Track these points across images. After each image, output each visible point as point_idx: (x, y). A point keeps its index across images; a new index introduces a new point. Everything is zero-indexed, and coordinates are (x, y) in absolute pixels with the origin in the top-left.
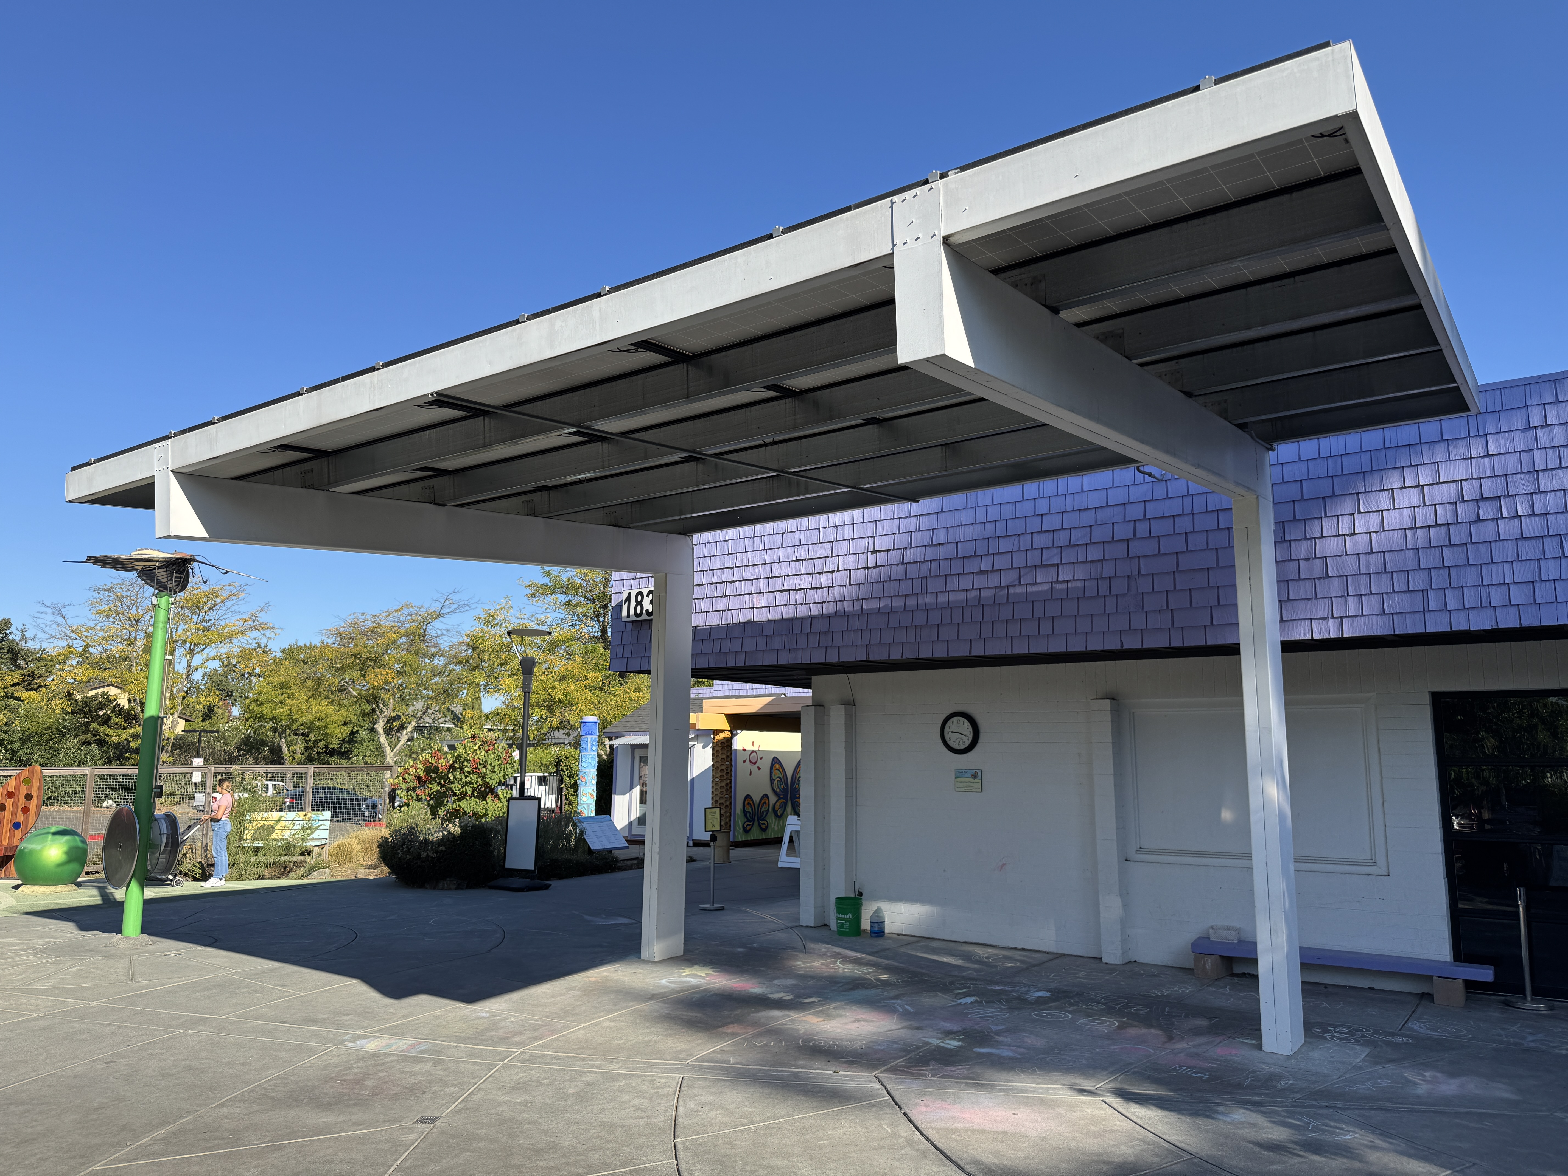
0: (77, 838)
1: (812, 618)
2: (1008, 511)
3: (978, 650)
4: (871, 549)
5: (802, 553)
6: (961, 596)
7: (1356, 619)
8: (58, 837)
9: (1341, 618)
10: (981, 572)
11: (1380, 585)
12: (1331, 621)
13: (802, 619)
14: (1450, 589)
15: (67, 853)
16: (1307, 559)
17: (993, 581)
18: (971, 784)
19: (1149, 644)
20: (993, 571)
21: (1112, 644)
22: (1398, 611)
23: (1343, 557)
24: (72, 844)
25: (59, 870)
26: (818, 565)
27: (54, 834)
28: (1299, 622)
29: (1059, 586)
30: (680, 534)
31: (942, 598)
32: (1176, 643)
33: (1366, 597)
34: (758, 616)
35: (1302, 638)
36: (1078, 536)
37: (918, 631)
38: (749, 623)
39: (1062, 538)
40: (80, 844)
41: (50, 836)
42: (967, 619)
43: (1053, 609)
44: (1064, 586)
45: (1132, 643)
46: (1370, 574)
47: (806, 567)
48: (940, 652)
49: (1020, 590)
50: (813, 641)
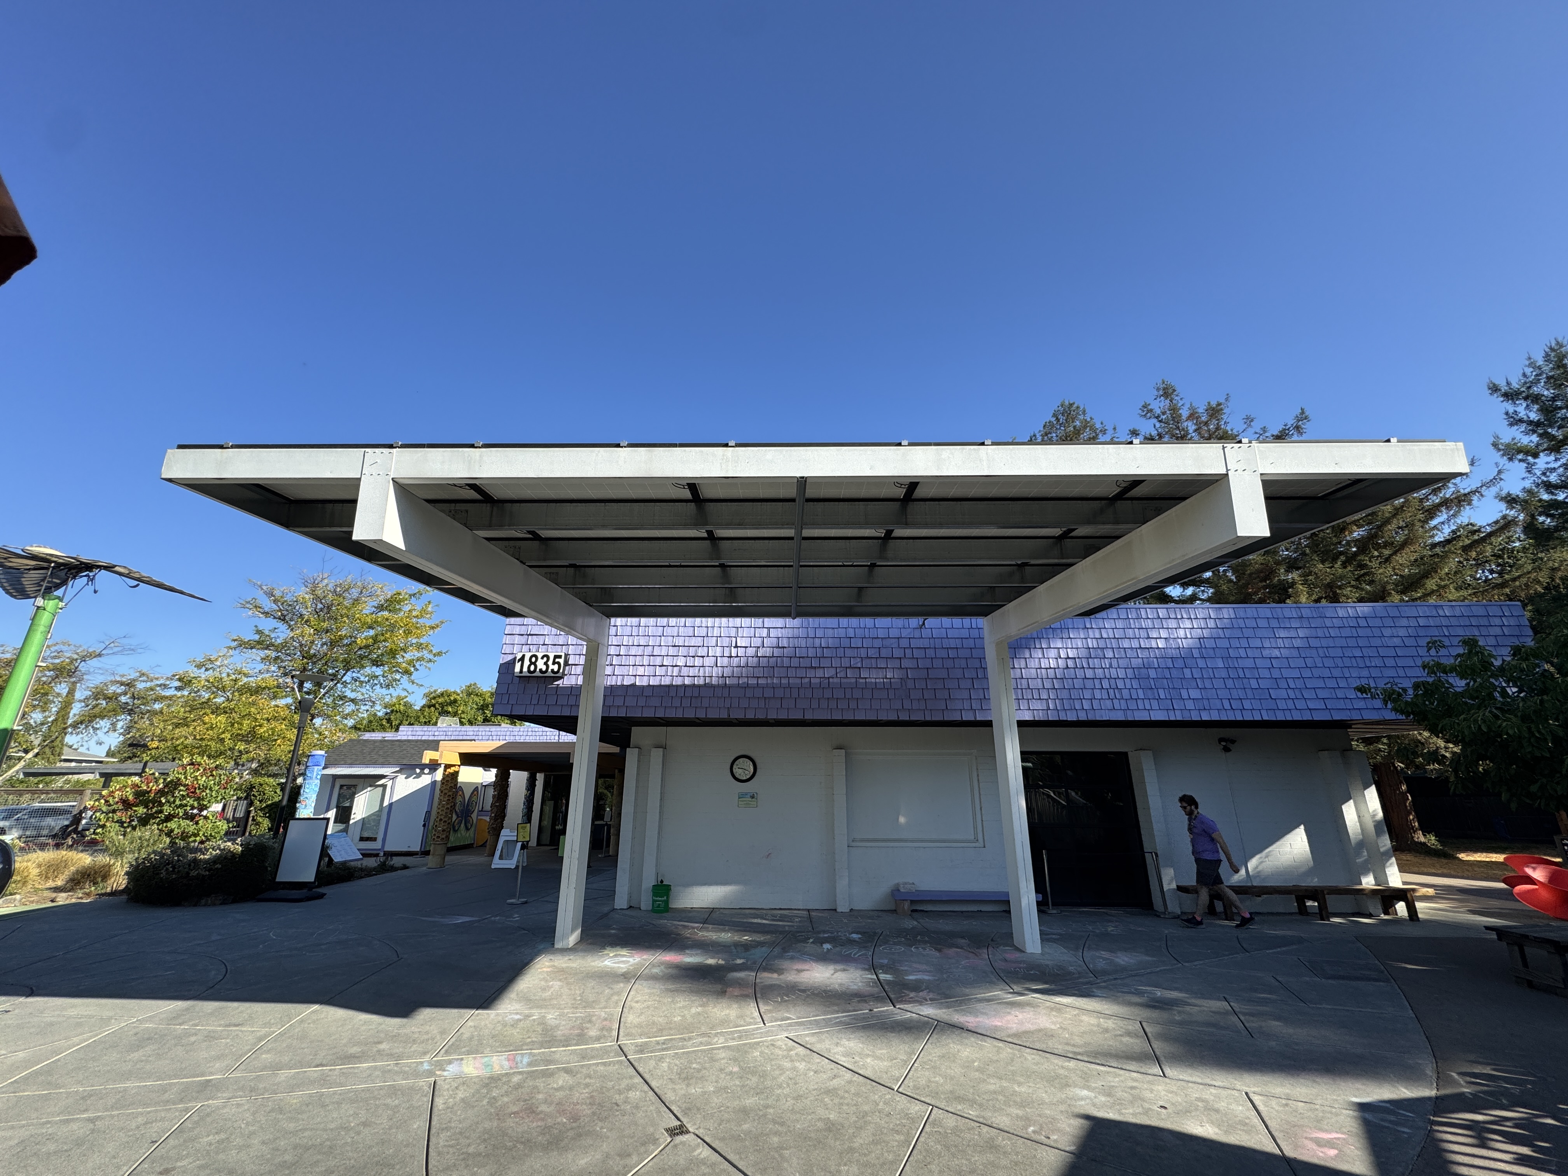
1: (685, 686)
2: (830, 633)
3: (809, 716)
4: (734, 645)
5: (679, 641)
6: (798, 681)
10: (812, 667)
13: (677, 686)
17: (820, 673)
18: (750, 803)
19: (914, 718)
20: (820, 667)
21: (893, 717)
26: (692, 652)
29: (861, 680)
31: (784, 681)
32: (928, 718)
34: (640, 682)
36: (872, 653)
37: (767, 701)
38: (633, 685)
39: (863, 653)
42: (802, 695)
43: (857, 694)
44: (864, 681)
45: (904, 717)
47: (683, 651)
48: (783, 716)
49: (835, 680)
50: (686, 702)
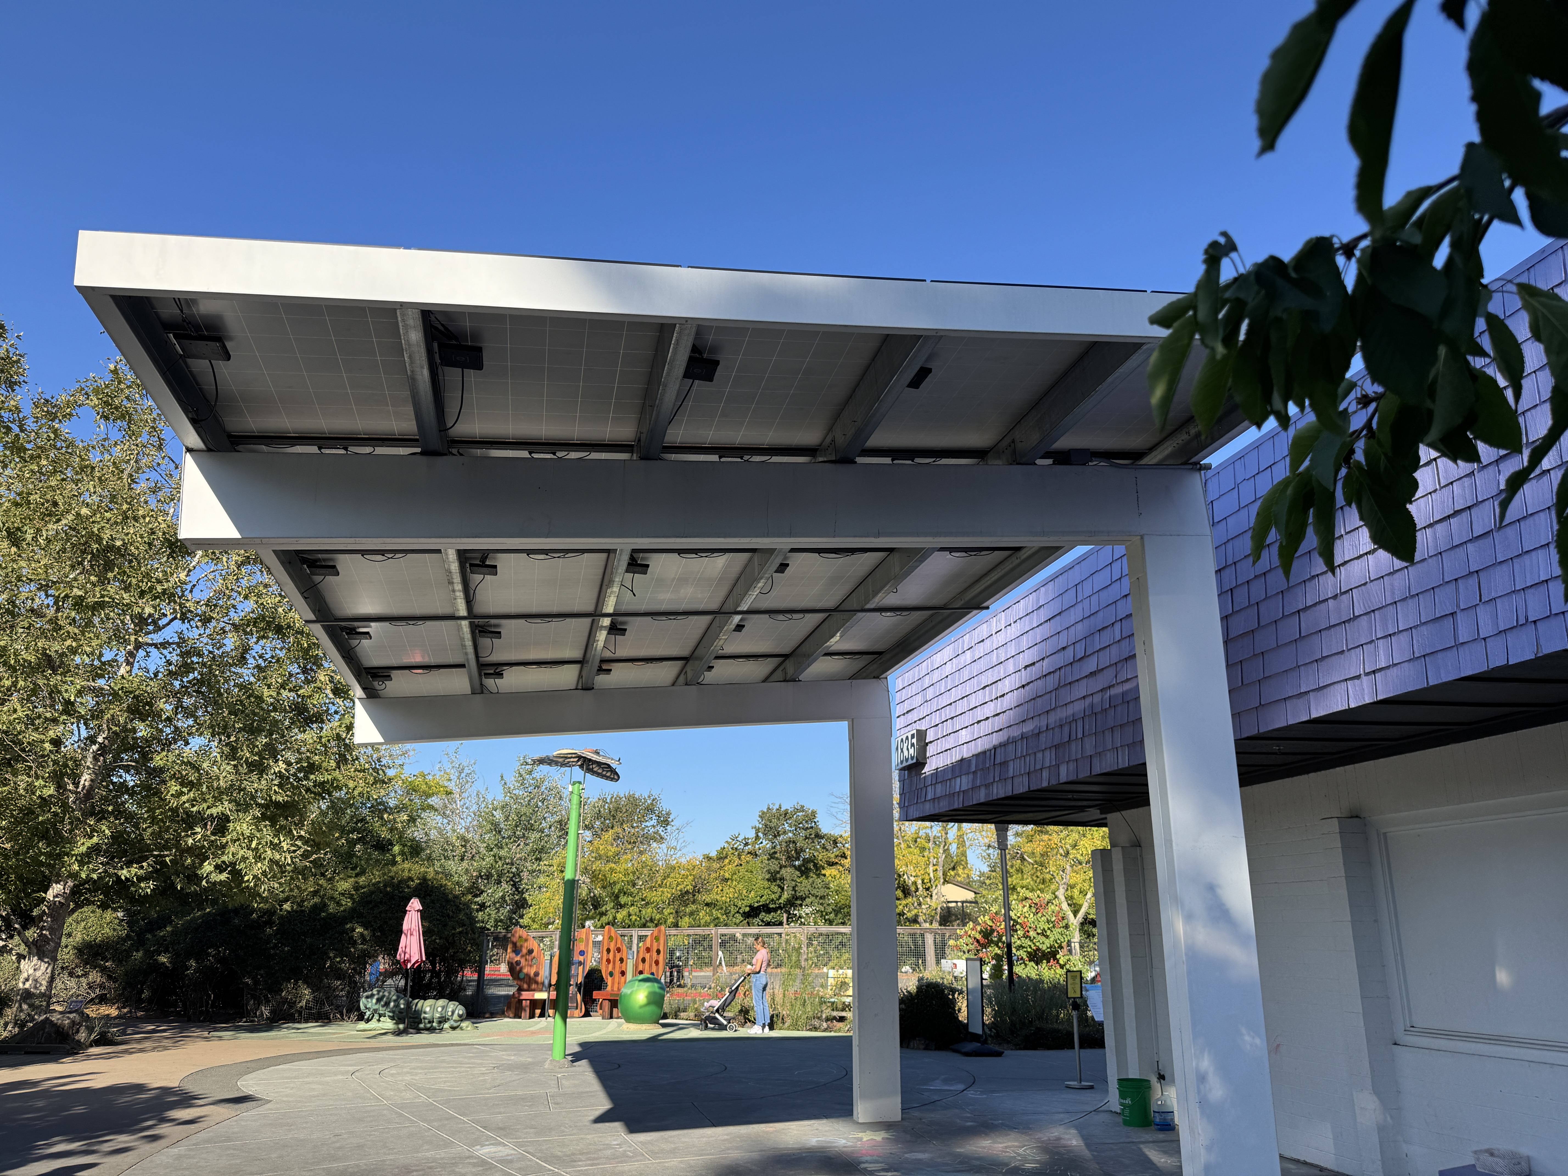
0: (656, 985)
1: (995, 748)
6: (1081, 705)
7: (1388, 672)
8: (642, 983)
9: (1374, 672)
10: (1091, 674)
11: (1406, 617)
12: (1364, 679)
13: (990, 750)
14: (1482, 606)
15: (647, 997)
16: (1335, 597)
17: (1100, 682)
20: (1099, 671)
22: (1428, 652)
23: (1368, 585)
24: (651, 990)
25: (642, 1011)
26: (995, 690)
27: (640, 981)
28: (1336, 686)
30: (874, 677)
31: (1069, 710)
33: (1396, 637)
34: (967, 752)
35: (1340, 708)
38: (962, 760)
40: (657, 990)
41: (637, 983)
46: (1395, 602)
47: (990, 693)
50: (997, 774)
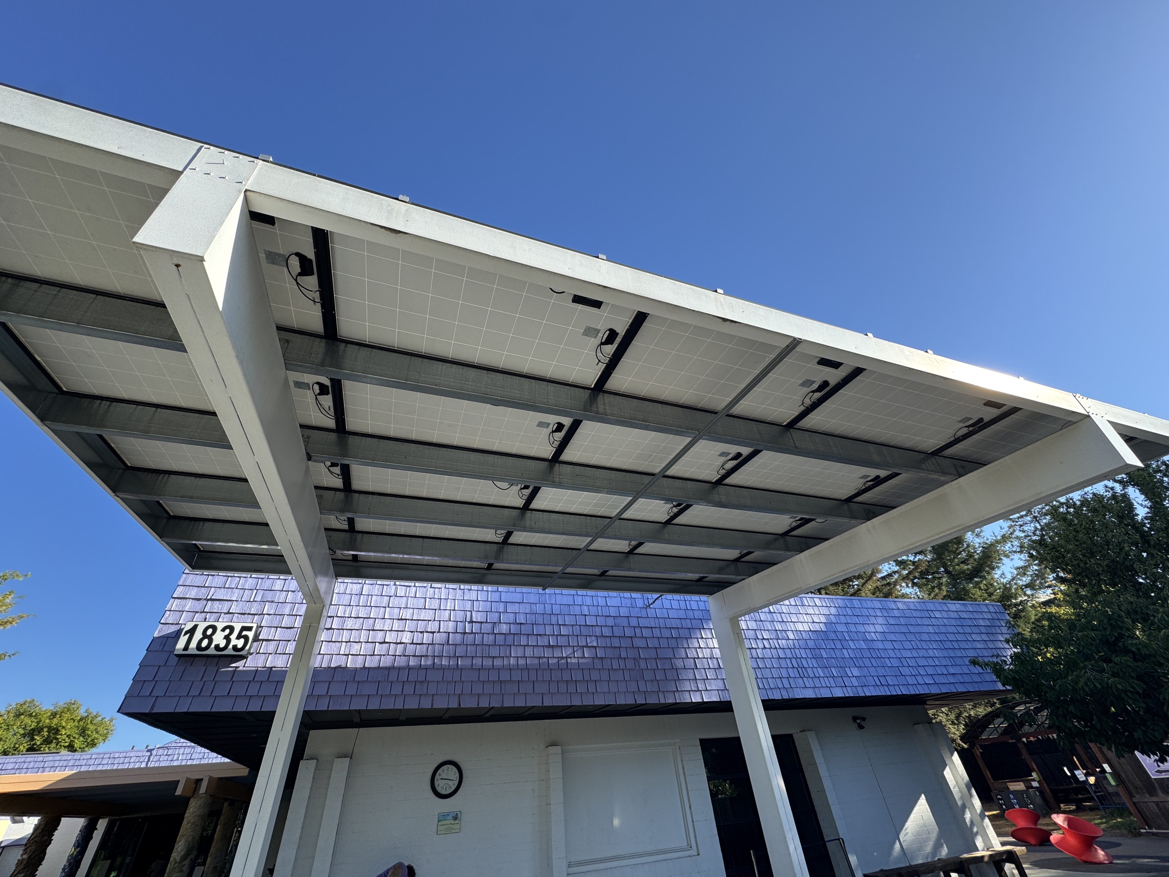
1: (409, 668)
4: (468, 619)
5: (406, 614)
6: (536, 661)
10: (549, 646)
13: (399, 668)
17: (557, 652)
18: (452, 826)
19: (649, 701)
20: (557, 646)
21: (630, 700)
26: (421, 626)
31: (521, 662)
36: (606, 632)
37: (503, 685)
39: (597, 631)
42: (540, 678)
45: (641, 701)
47: (410, 626)
48: (520, 703)
49: (574, 661)
